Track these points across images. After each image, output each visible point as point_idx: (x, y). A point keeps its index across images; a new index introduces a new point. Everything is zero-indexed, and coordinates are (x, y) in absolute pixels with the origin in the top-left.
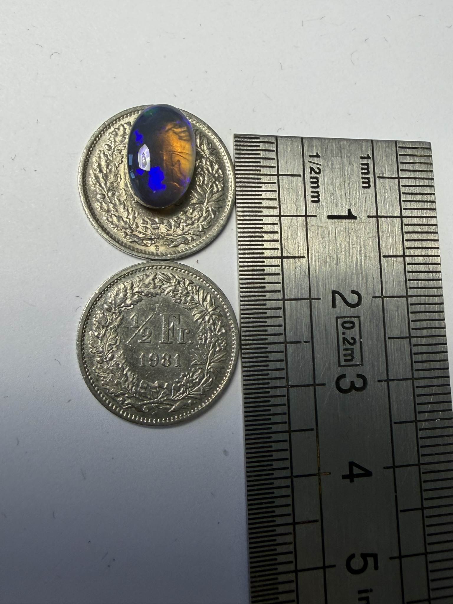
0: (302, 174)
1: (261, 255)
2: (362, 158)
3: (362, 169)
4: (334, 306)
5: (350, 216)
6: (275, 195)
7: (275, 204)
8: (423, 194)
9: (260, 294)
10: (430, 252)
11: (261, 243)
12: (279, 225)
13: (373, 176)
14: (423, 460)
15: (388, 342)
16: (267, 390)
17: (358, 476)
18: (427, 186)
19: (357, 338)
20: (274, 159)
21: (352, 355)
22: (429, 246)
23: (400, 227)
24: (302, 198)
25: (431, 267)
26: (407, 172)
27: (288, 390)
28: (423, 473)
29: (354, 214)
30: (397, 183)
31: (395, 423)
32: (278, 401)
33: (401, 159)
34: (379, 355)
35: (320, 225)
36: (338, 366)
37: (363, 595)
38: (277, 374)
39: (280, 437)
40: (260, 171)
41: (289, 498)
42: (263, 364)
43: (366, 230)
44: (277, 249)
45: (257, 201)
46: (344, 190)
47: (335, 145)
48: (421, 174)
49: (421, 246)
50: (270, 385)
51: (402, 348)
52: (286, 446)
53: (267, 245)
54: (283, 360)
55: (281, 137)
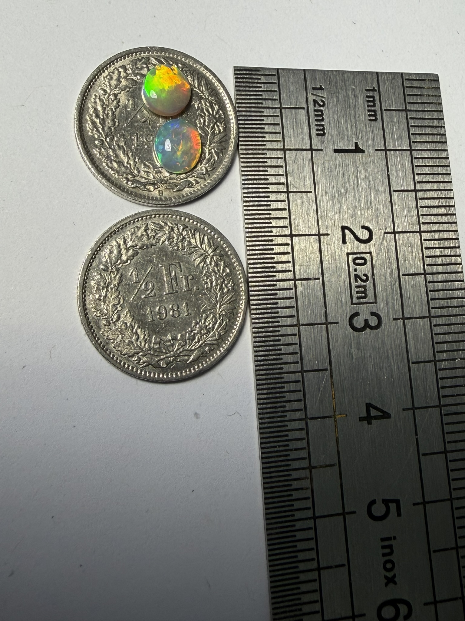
0: (305, 106)
1: (266, 190)
2: (367, 90)
3: (368, 101)
4: (344, 242)
5: (357, 150)
6: (278, 129)
7: (279, 137)
8: (433, 127)
9: (267, 230)
10: (442, 187)
11: (265, 177)
12: (284, 158)
13: (379, 109)
14: (444, 401)
15: (403, 278)
16: (277, 329)
17: (376, 418)
18: (436, 119)
19: (370, 275)
20: (276, 91)
21: (365, 292)
22: (442, 180)
23: (410, 160)
24: (306, 132)
25: (444, 202)
26: (415, 105)
27: (299, 329)
28: (445, 415)
29: (361, 148)
30: (405, 116)
31: (413, 363)
32: (290, 340)
33: (408, 91)
34: (393, 293)
35: (326, 159)
36: (350, 303)
37: (386, 543)
38: (288, 312)
39: (293, 377)
40: (262, 104)
41: (304, 441)
42: (272, 301)
43: (375, 164)
44: (283, 184)
45: (260, 135)
46: (350, 122)
47: (340, 77)
48: (429, 107)
49: (432, 181)
50: (280, 324)
51: (418, 285)
52: (299, 386)
53: (271, 179)
54: (292, 298)
55: (283, 69)
